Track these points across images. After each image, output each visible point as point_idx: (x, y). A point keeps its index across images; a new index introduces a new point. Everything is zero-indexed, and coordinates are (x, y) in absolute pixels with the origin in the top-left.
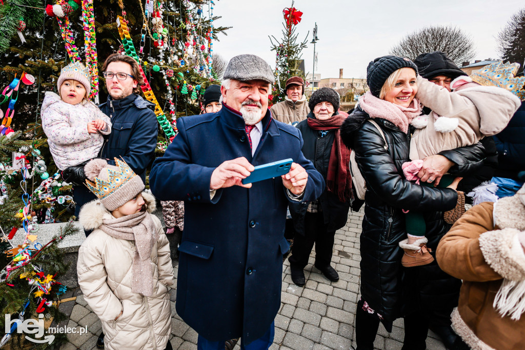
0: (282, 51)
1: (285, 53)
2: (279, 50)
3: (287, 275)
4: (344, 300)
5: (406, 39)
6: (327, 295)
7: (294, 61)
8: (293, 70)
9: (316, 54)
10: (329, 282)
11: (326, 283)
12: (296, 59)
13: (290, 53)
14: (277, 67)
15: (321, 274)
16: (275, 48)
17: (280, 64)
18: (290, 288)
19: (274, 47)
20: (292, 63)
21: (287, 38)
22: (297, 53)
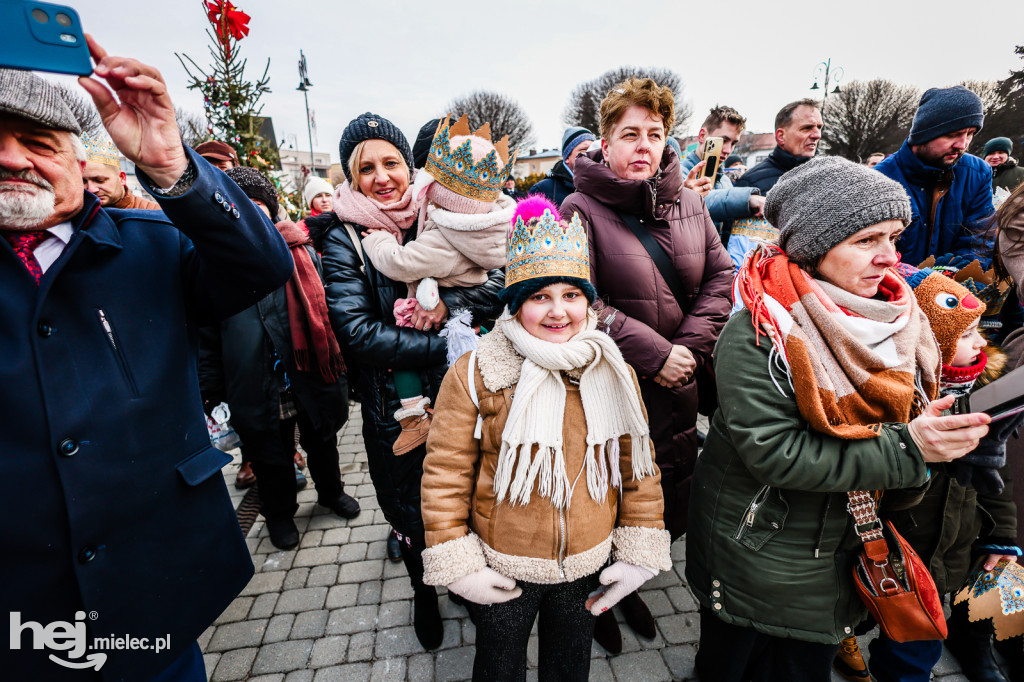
0: (216, 94)
1: (223, 98)
2: (208, 89)
3: (264, 540)
4: (368, 543)
5: (452, 106)
6: (340, 545)
7: (247, 117)
8: (247, 136)
9: (310, 112)
10: (343, 523)
11: (338, 525)
12: (252, 114)
13: (236, 99)
14: (211, 127)
15: (331, 513)
16: (198, 84)
17: (215, 121)
18: (269, 562)
19: (195, 82)
20: (242, 123)
21: (223, 64)
22: (251, 102)
